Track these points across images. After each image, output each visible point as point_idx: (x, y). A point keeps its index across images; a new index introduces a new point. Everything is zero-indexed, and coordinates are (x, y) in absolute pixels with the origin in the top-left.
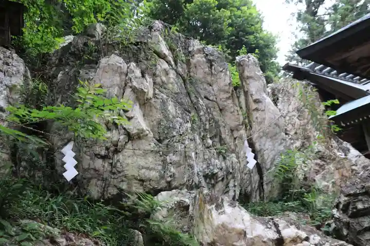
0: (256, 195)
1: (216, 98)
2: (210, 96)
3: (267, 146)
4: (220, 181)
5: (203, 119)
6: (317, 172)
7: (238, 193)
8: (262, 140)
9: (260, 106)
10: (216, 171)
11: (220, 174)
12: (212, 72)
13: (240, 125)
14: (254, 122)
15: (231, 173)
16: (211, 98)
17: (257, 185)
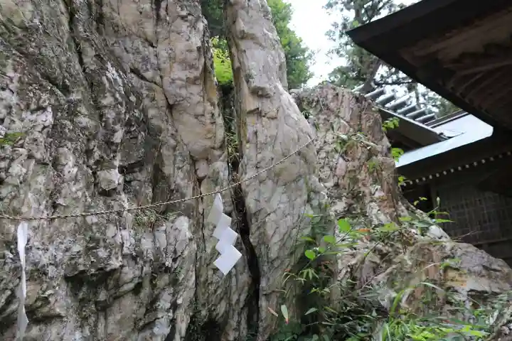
0: (239, 323)
1: (161, 77)
2: (147, 70)
3: (274, 204)
4: (126, 293)
5: (111, 115)
6: (376, 269)
7: (182, 326)
8: (262, 187)
9: (267, 106)
10: (115, 263)
11: (130, 273)
12: (158, 15)
13: (214, 148)
14: (248, 142)
15: (167, 270)
16: (149, 75)
17: (243, 297)
